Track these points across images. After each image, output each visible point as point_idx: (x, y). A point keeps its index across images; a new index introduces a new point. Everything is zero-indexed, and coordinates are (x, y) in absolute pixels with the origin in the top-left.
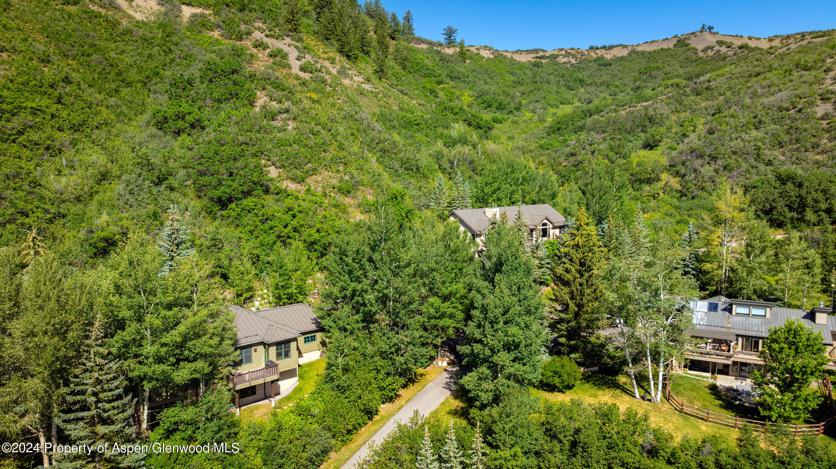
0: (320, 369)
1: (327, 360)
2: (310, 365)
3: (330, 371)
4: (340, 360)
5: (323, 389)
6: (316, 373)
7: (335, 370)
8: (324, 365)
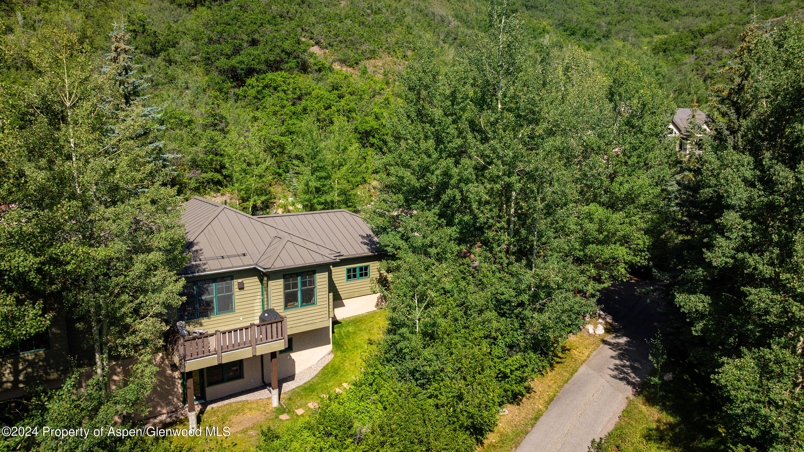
0: (375, 330)
1: (389, 313)
2: (357, 321)
3: (397, 338)
4: (417, 313)
5: (380, 374)
6: (366, 337)
7: (408, 335)
8: (385, 324)
